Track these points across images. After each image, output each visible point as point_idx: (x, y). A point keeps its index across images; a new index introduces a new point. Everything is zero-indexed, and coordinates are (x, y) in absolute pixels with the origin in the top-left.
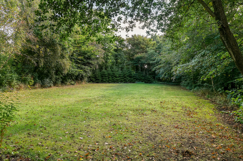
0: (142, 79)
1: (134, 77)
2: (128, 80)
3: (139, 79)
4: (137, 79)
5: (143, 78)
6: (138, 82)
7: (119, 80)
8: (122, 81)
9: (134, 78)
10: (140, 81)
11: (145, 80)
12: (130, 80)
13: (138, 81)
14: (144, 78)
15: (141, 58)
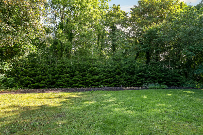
0: (160, 78)
1: (141, 73)
2: (125, 80)
3: (153, 78)
4: (147, 78)
5: (162, 75)
6: (150, 86)
7: (103, 79)
8: (111, 83)
9: (139, 76)
10: (154, 82)
11: (167, 78)
12: (129, 79)
13: (151, 83)
14: (165, 75)
15: (157, 30)
